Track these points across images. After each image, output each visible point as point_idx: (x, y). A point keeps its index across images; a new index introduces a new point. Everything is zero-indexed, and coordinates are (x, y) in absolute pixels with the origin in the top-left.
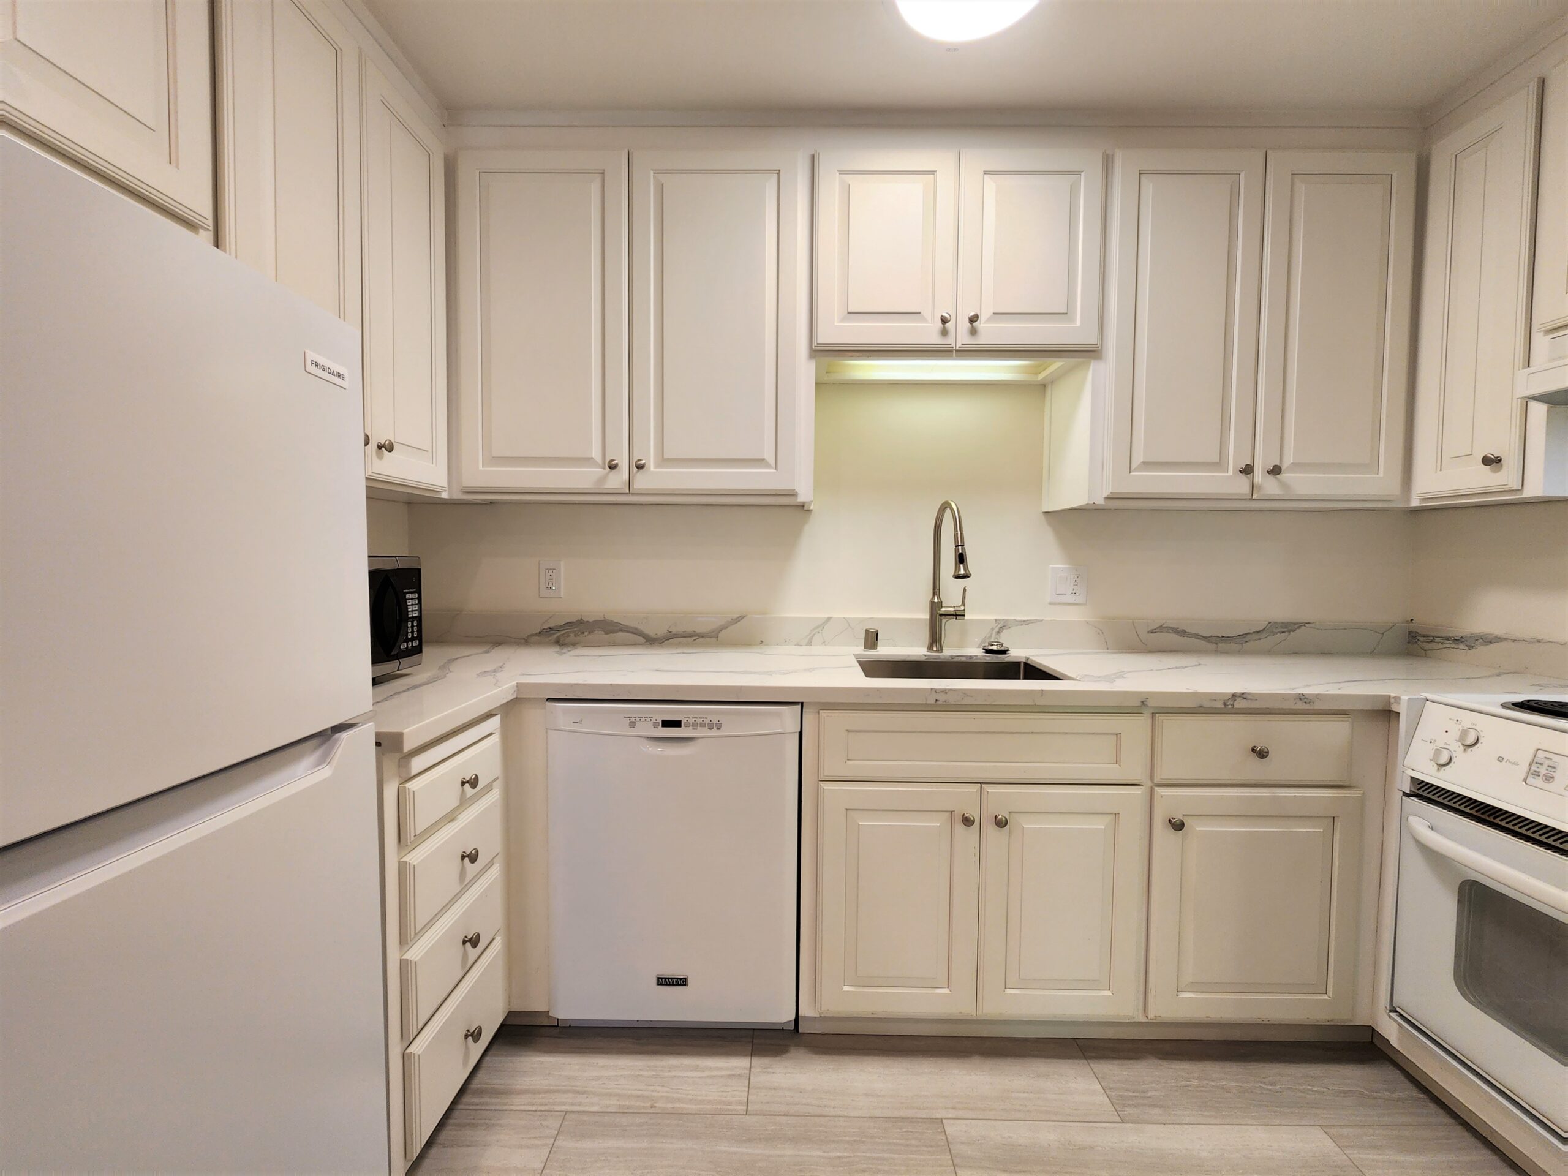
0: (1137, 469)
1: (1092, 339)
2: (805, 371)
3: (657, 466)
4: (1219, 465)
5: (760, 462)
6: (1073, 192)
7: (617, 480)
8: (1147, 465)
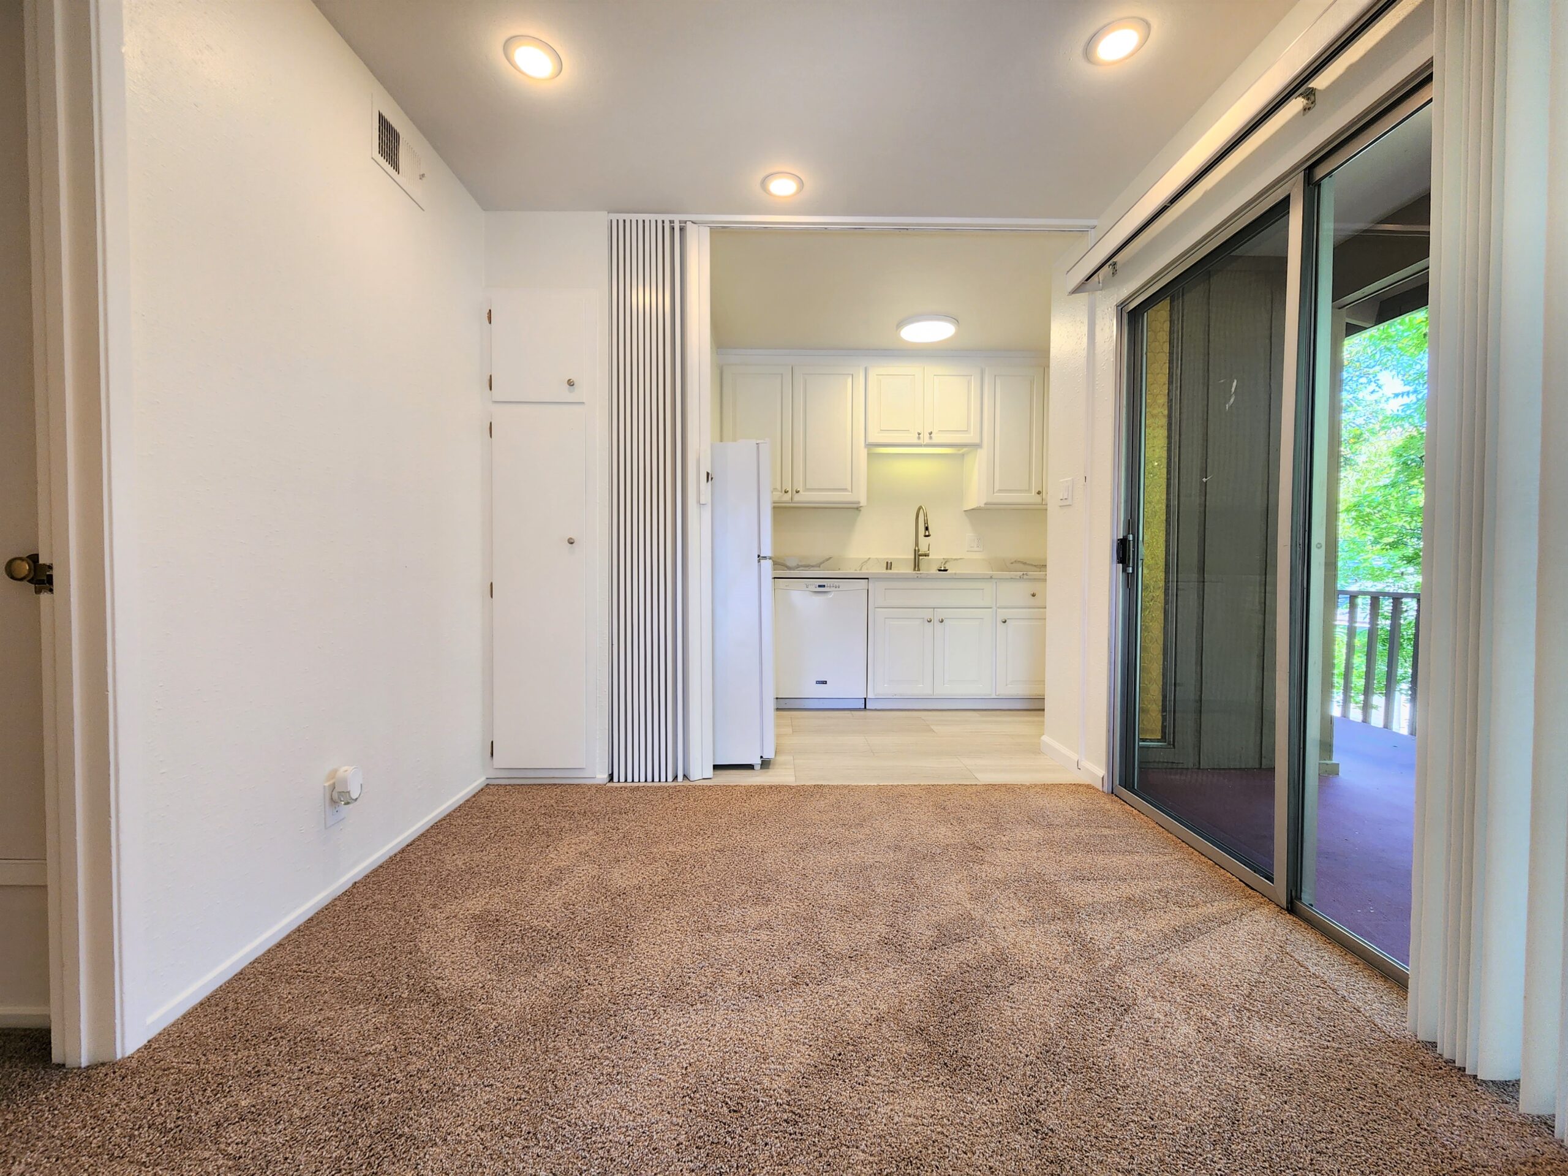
0: (997, 492)
1: (977, 441)
2: (863, 453)
3: (804, 491)
4: (1029, 490)
5: (845, 490)
6: (969, 383)
7: (787, 497)
8: (1000, 491)
